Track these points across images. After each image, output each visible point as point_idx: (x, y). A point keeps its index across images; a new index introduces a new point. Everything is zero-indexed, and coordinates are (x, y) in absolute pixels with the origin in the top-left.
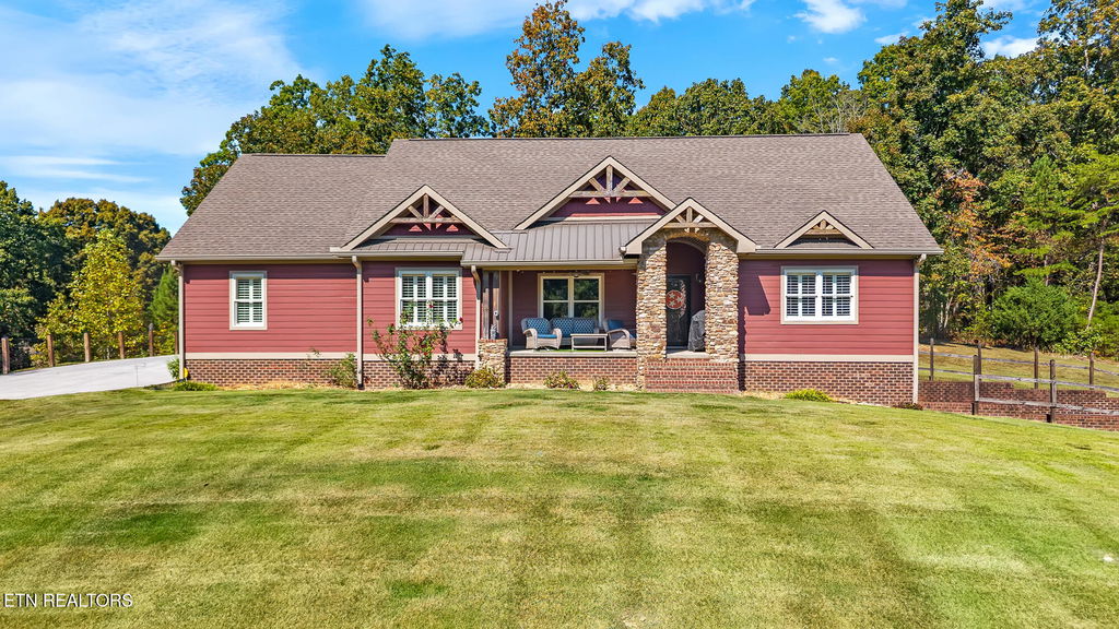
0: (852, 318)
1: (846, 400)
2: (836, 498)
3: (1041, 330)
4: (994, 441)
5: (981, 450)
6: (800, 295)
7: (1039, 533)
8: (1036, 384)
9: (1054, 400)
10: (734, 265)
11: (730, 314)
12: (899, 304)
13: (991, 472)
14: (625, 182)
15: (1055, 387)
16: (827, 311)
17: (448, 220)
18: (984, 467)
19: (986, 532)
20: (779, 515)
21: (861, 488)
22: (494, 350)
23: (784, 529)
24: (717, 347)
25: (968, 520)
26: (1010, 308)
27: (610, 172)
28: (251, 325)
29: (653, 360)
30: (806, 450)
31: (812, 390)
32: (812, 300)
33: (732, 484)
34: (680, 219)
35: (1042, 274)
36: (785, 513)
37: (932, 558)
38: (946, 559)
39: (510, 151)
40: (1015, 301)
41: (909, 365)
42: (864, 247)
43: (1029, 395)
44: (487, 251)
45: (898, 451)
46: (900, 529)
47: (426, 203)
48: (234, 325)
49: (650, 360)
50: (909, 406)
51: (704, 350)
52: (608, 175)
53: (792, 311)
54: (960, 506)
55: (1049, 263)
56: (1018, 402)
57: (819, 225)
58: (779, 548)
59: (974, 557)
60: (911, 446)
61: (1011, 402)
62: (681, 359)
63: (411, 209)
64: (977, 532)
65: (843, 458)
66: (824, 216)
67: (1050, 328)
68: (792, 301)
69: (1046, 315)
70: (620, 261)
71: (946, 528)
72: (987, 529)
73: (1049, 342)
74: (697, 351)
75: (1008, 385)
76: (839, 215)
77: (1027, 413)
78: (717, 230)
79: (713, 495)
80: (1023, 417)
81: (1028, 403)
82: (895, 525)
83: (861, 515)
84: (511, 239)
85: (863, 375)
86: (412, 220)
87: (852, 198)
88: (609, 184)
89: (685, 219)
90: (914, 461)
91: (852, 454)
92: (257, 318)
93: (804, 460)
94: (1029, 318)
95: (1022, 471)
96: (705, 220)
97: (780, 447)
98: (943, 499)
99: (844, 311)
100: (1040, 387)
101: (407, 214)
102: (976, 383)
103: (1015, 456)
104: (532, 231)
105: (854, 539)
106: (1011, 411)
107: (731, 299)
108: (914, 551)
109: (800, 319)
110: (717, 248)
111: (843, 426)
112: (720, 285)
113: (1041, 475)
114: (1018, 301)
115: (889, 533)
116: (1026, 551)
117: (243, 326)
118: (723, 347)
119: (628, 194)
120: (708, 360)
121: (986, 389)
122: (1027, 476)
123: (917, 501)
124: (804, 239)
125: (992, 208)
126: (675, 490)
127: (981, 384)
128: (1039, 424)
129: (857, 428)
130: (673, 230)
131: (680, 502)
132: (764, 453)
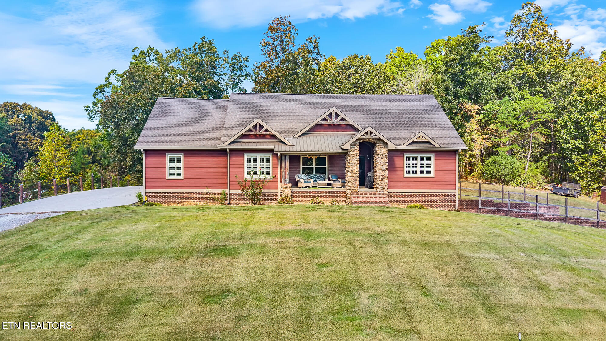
0: (432, 175)
1: (429, 208)
2: (441, 239)
3: (505, 176)
4: (488, 222)
5: (484, 225)
6: (411, 165)
7: (502, 248)
8: (503, 201)
9: (509, 207)
10: (386, 154)
11: (385, 173)
12: (450, 169)
13: (488, 231)
14: (340, 118)
15: (510, 202)
16: (422, 172)
17: (268, 133)
18: (485, 230)
19: (487, 248)
20: (425, 244)
21: (448, 236)
22: (287, 188)
23: (428, 248)
24: (379, 187)
25: (481, 245)
26: (492, 166)
27: (334, 113)
28: (176, 177)
29: (354, 192)
30: (426, 225)
31: (417, 204)
32: (416, 167)
33: (407, 236)
34: (365, 135)
35: (505, 150)
36: (427, 244)
37: (472, 255)
38: (476, 255)
39: (284, 100)
40: (494, 162)
41: (455, 194)
42: (437, 147)
43: (500, 205)
44: (284, 146)
45: (457, 225)
46: (462, 248)
47: (258, 126)
48: (169, 177)
49: (352, 192)
50: (455, 210)
51: (373, 188)
52: (333, 114)
53: (408, 172)
54: (479, 241)
55: (508, 144)
56: (495, 208)
57: (419, 137)
58: (428, 253)
59: (484, 254)
60: (461, 224)
61: (493, 208)
62: (365, 192)
63: (252, 128)
64: (484, 248)
65: (439, 228)
66: (421, 134)
67: (509, 175)
68: (408, 168)
69: (507, 169)
70: (341, 152)
71: (476, 247)
72: (487, 247)
73: (508, 181)
74: (370, 188)
75: (491, 201)
76: (426, 132)
77: (499, 213)
78: (380, 139)
79: (402, 239)
80: (497, 214)
81: (499, 209)
82: (460, 246)
83: (449, 245)
84: (293, 141)
85: (436, 198)
86: (252, 133)
87: (431, 124)
88: (334, 118)
89: (367, 134)
90: (462, 228)
91: (442, 226)
92: (179, 174)
93: (427, 229)
94: (500, 170)
95: (497, 231)
96: (375, 135)
97: (417, 224)
98: (473, 239)
99: (429, 171)
100: (504, 202)
101: (250, 130)
102: (480, 201)
103: (495, 226)
104: (301, 138)
105: (449, 250)
106: (493, 212)
107: (385, 167)
108: (466, 253)
109: (411, 175)
110: (379, 147)
111: (436, 218)
112: (381, 161)
113: (503, 232)
114: (495, 163)
115: (459, 249)
116: (499, 253)
117: (172, 177)
118: (382, 187)
119: (341, 122)
120: (376, 192)
121: (484, 203)
122: (499, 233)
123: (466, 240)
124: (414, 142)
125: (484, 118)
126: (389, 237)
127: (481, 201)
128: (503, 217)
129: (441, 218)
130: (362, 139)
131: (393, 241)
132: (413, 226)
